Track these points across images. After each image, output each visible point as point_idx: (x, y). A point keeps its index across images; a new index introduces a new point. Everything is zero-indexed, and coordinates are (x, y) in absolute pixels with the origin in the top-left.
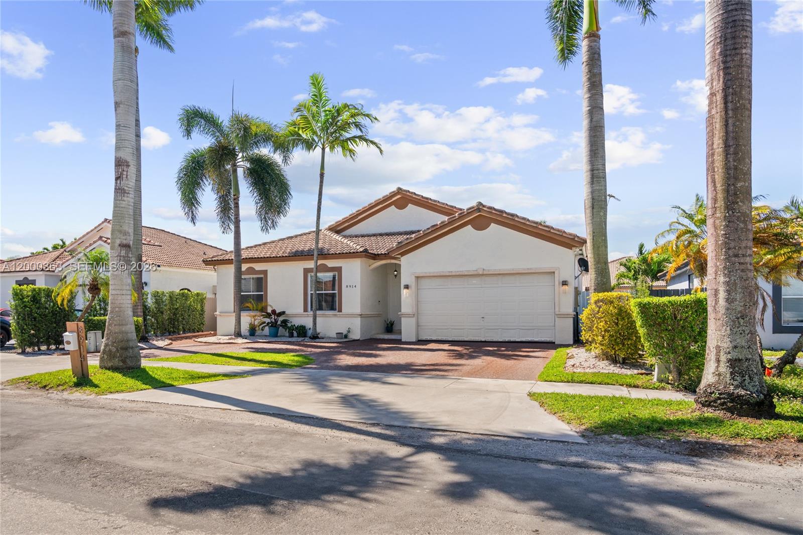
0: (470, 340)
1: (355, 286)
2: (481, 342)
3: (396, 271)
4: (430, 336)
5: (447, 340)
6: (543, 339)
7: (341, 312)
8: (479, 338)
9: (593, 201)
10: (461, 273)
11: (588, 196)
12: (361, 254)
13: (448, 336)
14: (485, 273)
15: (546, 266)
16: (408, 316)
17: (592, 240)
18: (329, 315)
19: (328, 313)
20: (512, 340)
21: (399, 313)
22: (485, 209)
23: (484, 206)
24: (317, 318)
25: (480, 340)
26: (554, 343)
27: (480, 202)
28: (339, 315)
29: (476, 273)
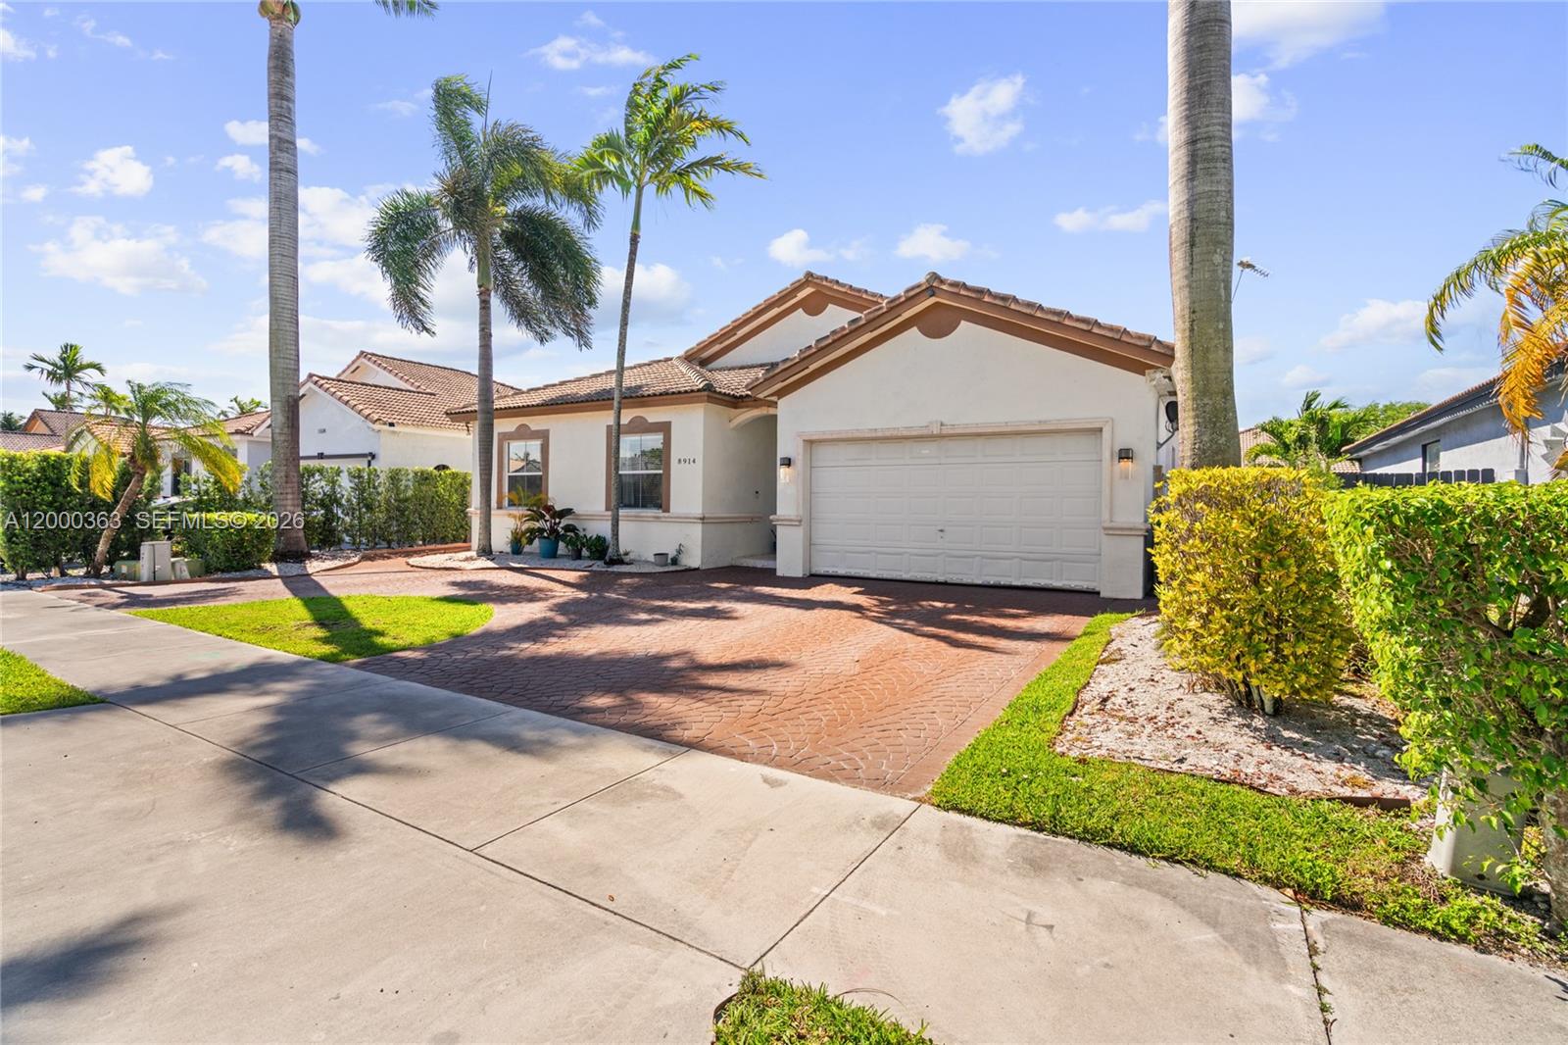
0: (913, 579)
1: (694, 461)
2: (937, 583)
4: (833, 566)
5: (866, 576)
6: (1074, 584)
7: (669, 512)
8: (933, 575)
9: (1192, 226)
10: (895, 433)
11: (1180, 212)
12: (699, 394)
13: (867, 569)
14: (944, 432)
15: (1081, 413)
16: (790, 522)
18: (647, 517)
19: (645, 514)
20: (1002, 583)
21: (771, 517)
22: (944, 287)
23: (942, 282)
24: (620, 522)
25: (933, 580)
26: (1098, 593)
27: (934, 273)
28: (664, 517)
29: (925, 432)
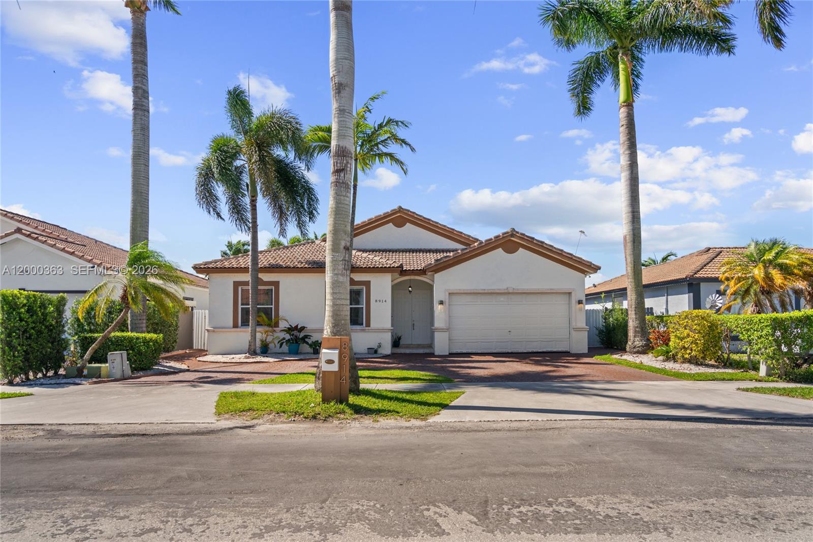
1: (386, 301)
3: (410, 287)
5: (477, 352)
8: (506, 350)
10: (493, 292)
12: (397, 269)
13: (477, 349)
14: (515, 292)
16: (441, 330)
18: (356, 330)
19: (355, 328)
21: (432, 327)
22: (517, 234)
23: (517, 232)
25: (507, 352)
27: (514, 229)
28: (368, 330)
29: (506, 291)
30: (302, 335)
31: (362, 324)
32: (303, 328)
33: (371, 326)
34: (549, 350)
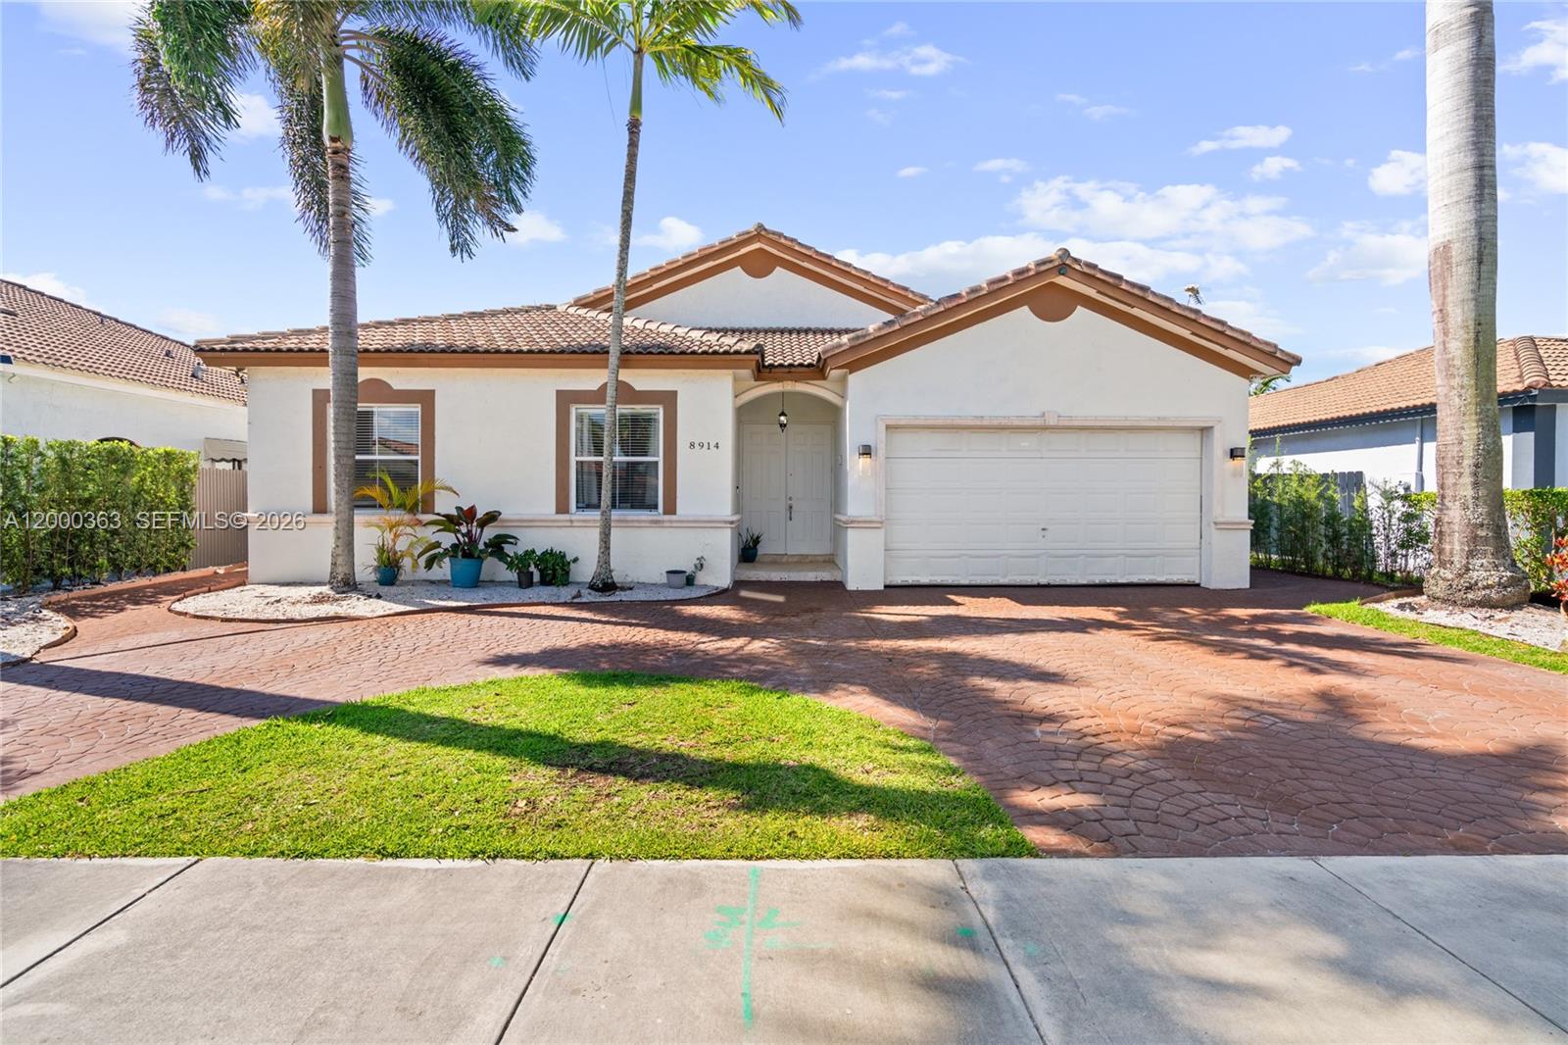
0: (1013, 583)
1: (717, 446)
2: (1039, 586)
3: (783, 414)
4: (913, 574)
5: (956, 583)
6: (1175, 578)
7: (675, 513)
8: (1034, 578)
10: (1004, 422)
13: (957, 575)
14: (1061, 424)
16: (865, 524)
17: (1472, 343)
18: (639, 521)
19: (635, 518)
20: (1108, 581)
21: (839, 517)
22: (1077, 267)
23: (1077, 261)
25: (1035, 583)
26: (1198, 585)
27: (1066, 251)
28: (671, 522)
29: (1039, 422)
30: (489, 533)
31: (656, 507)
32: (492, 517)
33: (678, 512)
34: (1147, 578)
